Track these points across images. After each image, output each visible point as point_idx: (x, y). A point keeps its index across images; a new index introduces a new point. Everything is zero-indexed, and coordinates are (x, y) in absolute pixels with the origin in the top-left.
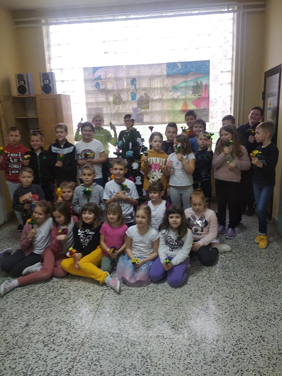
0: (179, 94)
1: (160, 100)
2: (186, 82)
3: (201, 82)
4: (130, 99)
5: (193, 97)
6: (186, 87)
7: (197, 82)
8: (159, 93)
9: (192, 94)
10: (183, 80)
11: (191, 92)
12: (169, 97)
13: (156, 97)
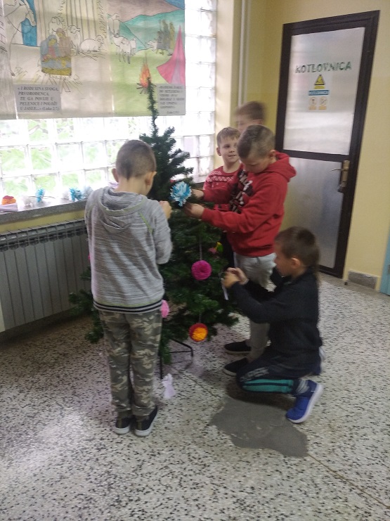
0: (133, 44)
1: (95, 54)
2: (144, 17)
3: (171, 24)
4: (19, 39)
5: (159, 56)
6: (147, 31)
7: (164, 22)
8: (93, 36)
9: (158, 48)
10: (139, 12)
11: (155, 45)
12: (114, 49)
13: (87, 45)
